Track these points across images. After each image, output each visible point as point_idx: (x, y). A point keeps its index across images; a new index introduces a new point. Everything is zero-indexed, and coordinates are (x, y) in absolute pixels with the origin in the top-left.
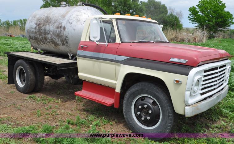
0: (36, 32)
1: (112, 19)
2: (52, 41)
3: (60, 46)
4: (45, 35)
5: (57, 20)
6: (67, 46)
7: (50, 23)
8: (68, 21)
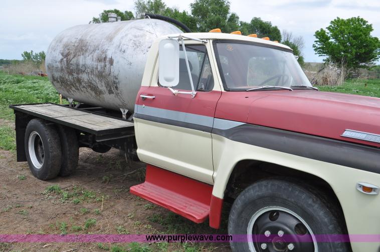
0: (62, 70)
1: (205, 41)
2: (90, 86)
3: (104, 95)
4: (77, 73)
5: (98, 46)
6: (117, 94)
7: (86, 51)
8: (119, 47)
